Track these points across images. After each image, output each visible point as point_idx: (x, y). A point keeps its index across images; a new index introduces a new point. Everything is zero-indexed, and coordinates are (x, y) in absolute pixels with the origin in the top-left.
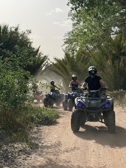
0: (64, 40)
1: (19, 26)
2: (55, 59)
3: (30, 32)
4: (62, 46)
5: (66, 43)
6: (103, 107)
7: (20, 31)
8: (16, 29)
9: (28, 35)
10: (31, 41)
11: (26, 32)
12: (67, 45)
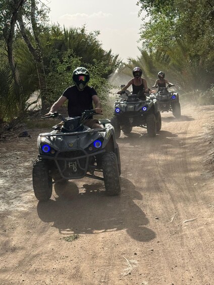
0: (141, 33)
1: (85, 26)
2: (130, 59)
3: (99, 34)
4: (138, 42)
5: (143, 37)
6: (91, 149)
7: (87, 33)
8: (83, 31)
9: (96, 37)
10: (100, 43)
11: (94, 34)
12: (144, 40)
